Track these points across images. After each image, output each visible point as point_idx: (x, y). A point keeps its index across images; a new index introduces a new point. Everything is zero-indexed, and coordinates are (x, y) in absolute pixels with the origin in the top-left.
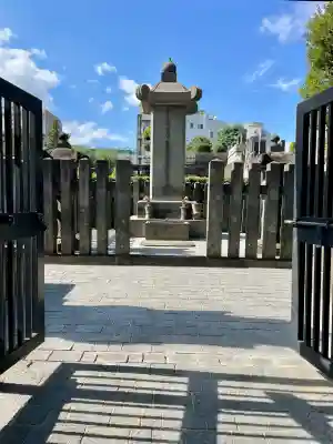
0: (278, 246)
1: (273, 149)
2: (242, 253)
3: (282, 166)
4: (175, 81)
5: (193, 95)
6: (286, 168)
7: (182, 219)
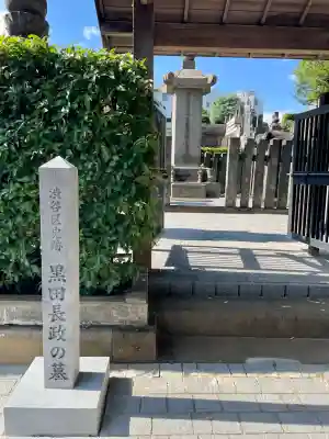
0: (276, 200)
1: (274, 128)
2: (250, 205)
3: (281, 141)
4: (194, 68)
5: (210, 81)
6: (284, 143)
7: (199, 181)
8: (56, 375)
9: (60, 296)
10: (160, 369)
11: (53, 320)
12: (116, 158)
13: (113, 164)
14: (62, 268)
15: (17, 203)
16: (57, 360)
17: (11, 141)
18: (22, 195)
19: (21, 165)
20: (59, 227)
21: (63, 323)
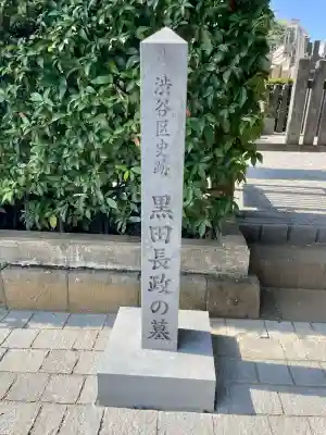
8: (156, 333)
9: (164, 237)
10: (266, 328)
11: (154, 268)
12: (224, 48)
13: (218, 58)
14: (168, 199)
15: (88, 116)
16: (158, 317)
17: (80, 23)
18: (96, 104)
19: (95, 59)
20: (166, 139)
21: (166, 272)
